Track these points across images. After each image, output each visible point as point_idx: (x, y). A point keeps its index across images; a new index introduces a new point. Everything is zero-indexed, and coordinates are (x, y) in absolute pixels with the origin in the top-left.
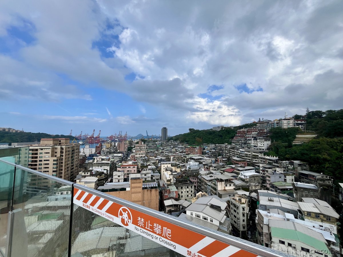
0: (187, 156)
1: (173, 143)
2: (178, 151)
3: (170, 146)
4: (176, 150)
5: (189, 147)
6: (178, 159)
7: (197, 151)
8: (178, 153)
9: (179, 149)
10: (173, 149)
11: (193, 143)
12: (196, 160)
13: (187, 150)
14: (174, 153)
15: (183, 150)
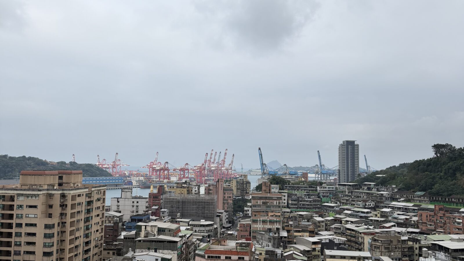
0: (422, 237)
1: (374, 191)
2: (390, 218)
3: (365, 201)
4: (382, 216)
5: (432, 207)
6: (389, 245)
7: (461, 221)
8: (389, 227)
9: (396, 212)
10: (375, 210)
11: (446, 194)
12: (454, 254)
13: (424, 216)
14: (378, 224)
15: (408, 217)
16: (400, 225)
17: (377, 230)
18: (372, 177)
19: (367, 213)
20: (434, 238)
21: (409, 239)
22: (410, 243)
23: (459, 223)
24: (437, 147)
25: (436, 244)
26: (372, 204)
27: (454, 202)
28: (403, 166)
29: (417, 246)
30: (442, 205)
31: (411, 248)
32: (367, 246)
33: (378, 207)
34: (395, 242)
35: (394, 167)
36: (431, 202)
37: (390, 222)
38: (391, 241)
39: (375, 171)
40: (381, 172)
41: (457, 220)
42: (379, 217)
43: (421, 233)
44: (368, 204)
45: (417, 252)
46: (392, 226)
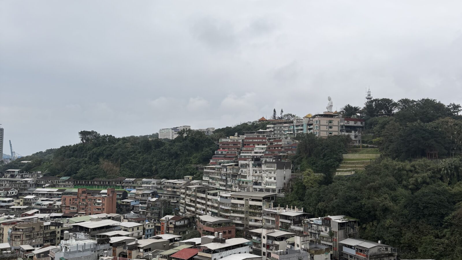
0: (65, 220)
1: (18, 178)
2: (33, 205)
3: (7, 189)
4: (25, 204)
5: (76, 190)
6: (31, 232)
7: (101, 201)
8: (32, 215)
9: (40, 198)
10: (18, 198)
11: (89, 177)
12: (93, 233)
13: (68, 200)
14: (20, 212)
15: (52, 202)
16: (43, 211)
17: (19, 219)
18: (17, 163)
19: (9, 201)
20: (75, 221)
21: (52, 224)
22: (53, 228)
23: (99, 204)
24: (84, 134)
25: (77, 226)
26: (15, 192)
27: (96, 185)
28: (50, 151)
29: (59, 230)
30: (85, 188)
31: (54, 233)
32: (6, 236)
33: (21, 194)
34: (37, 229)
35: (41, 152)
36: (75, 186)
37: (33, 209)
38: (33, 229)
39: (19, 157)
40: (27, 158)
41: (98, 201)
42: (21, 205)
43: (63, 217)
44: (11, 193)
45: (59, 235)
46: (35, 213)
